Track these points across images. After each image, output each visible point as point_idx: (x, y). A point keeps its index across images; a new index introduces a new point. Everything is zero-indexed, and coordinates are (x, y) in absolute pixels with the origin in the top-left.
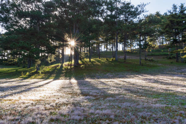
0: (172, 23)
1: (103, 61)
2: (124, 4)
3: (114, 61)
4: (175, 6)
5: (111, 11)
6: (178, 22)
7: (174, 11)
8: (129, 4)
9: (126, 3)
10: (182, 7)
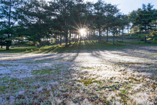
0: (141, 17)
1: (90, 42)
2: (106, 5)
3: (97, 42)
4: (144, 5)
5: (98, 10)
6: (145, 16)
7: (143, 8)
8: (109, 5)
9: (107, 4)
10: (149, 5)
